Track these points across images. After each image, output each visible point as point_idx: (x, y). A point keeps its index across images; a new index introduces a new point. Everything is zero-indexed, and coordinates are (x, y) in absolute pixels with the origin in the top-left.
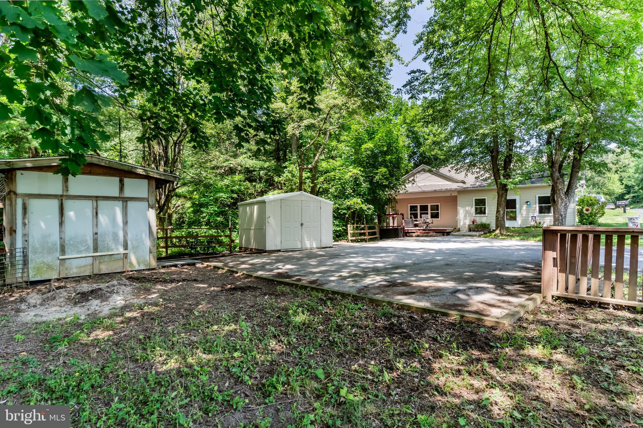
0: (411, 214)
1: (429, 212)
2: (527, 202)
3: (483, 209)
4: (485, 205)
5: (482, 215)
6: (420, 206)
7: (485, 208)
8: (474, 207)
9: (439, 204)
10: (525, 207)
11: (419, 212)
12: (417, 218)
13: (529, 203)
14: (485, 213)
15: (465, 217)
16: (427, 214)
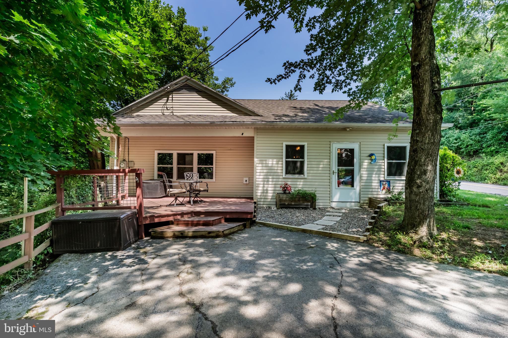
0: (159, 169)
1: (195, 166)
2: (371, 155)
3: (298, 164)
4: (303, 157)
5: (297, 176)
6: (178, 154)
7: (302, 163)
8: (284, 159)
9: (214, 152)
10: (366, 163)
11: (175, 166)
12: (172, 178)
13: (373, 157)
14: (301, 172)
15: (266, 180)
16: (191, 170)
